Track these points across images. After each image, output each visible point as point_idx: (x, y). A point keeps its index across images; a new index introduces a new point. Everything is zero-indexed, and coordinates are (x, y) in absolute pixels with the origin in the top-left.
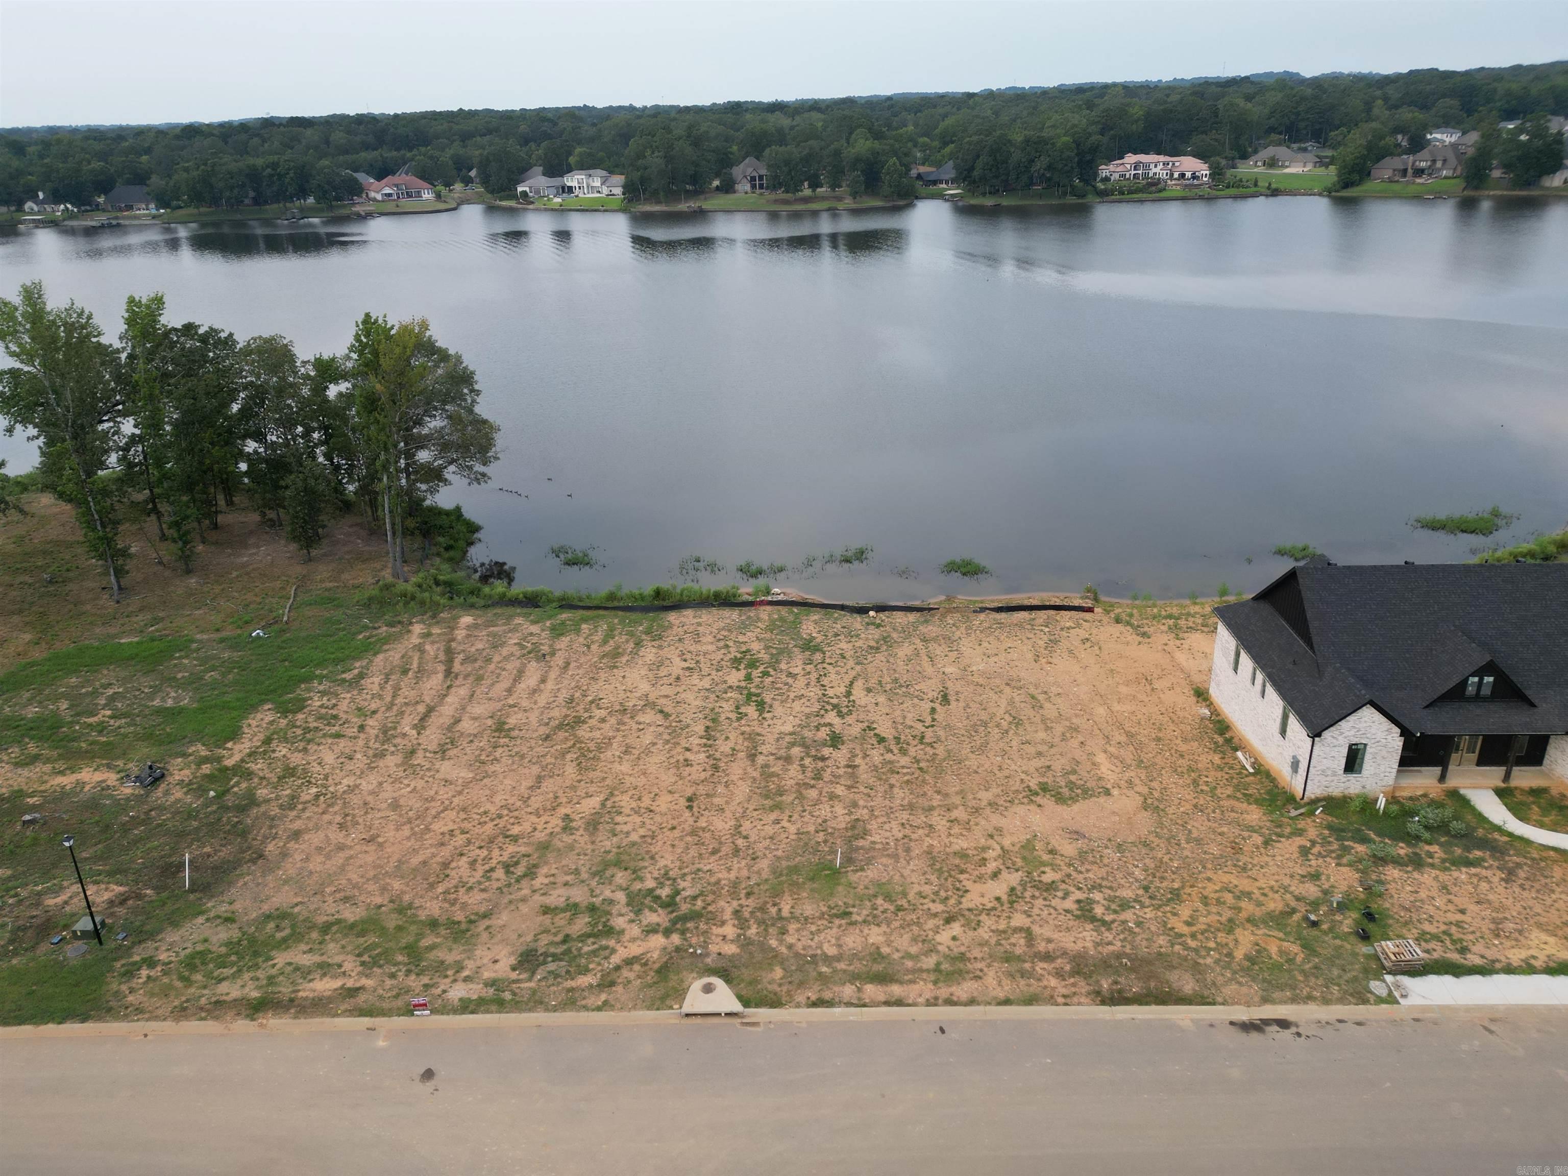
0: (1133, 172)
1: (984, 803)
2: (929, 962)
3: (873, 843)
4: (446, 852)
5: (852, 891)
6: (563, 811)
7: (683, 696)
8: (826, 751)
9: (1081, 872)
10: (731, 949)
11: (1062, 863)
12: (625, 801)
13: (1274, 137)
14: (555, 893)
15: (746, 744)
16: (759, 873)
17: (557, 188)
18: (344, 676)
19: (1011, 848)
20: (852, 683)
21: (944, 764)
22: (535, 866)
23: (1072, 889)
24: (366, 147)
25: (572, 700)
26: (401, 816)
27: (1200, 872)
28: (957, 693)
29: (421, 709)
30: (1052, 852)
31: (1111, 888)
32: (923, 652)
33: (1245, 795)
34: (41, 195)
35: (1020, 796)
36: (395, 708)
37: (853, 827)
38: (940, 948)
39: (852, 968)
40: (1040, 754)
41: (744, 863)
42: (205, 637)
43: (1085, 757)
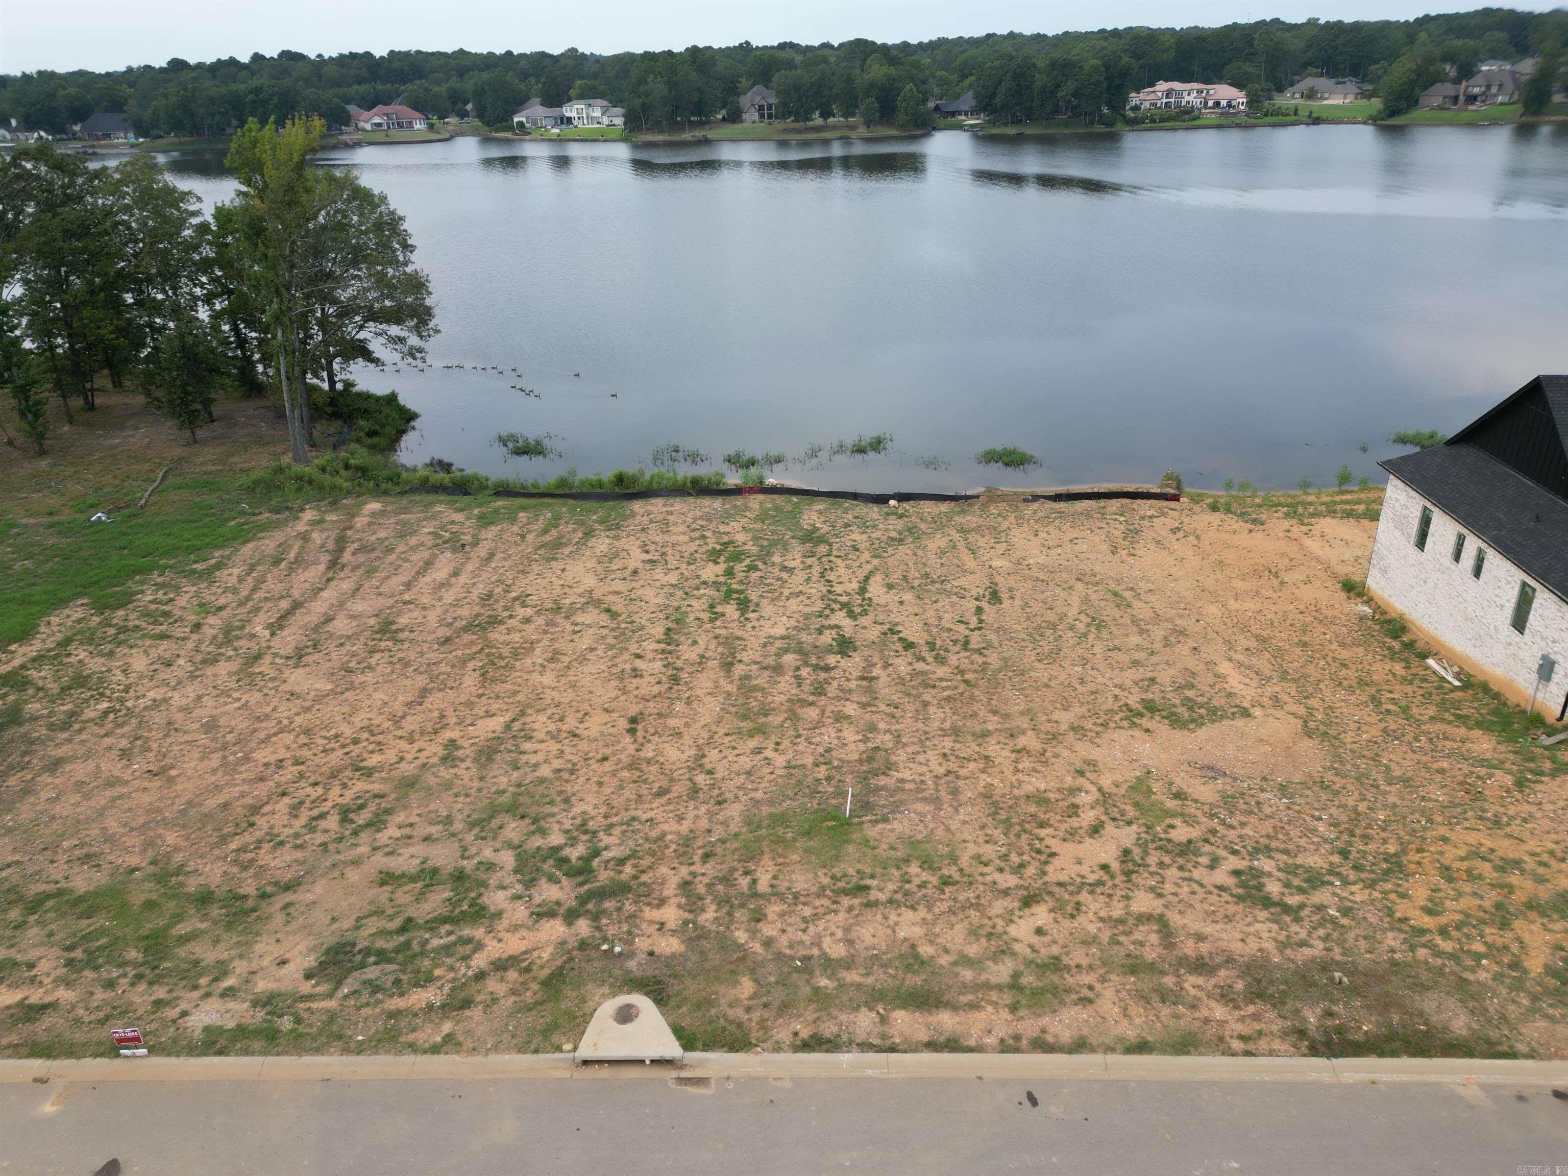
0: (1165, 100)
1: (1064, 727)
2: (1001, 972)
3: (902, 781)
4: (262, 790)
5: (869, 851)
6: (448, 734)
7: (640, 592)
8: (831, 660)
9: (1232, 827)
10: (670, 945)
11: (1199, 813)
12: (540, 723)
13: (1311, 70)
14: (407, 852)
15: (720, 649)
16: (725, 823)
17: (555, 118)
18: (194, 566)
19: (1114, 790)
20: (867, 578)
21: (1000, 675)
22: (388, 812)
23: (1222, 853)
24: (360, 81)
25: (489, 596)
26: (215, 740)
27: (1425, 829)
28: (1011, 590)
29: (285, 604)
30: (1179, 796)
31: (1286, 852)
32: (961, 544)
33: (1458, 717)
34: (14, 122)
35: (1117, 718)
36: (251, 603)
37: (870, 759)
38: (1017, 947)
39: (870, 980)
40: (1136, 663)
41: (703, 809)
42: (32, 521)
43: (1201, 667)
